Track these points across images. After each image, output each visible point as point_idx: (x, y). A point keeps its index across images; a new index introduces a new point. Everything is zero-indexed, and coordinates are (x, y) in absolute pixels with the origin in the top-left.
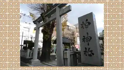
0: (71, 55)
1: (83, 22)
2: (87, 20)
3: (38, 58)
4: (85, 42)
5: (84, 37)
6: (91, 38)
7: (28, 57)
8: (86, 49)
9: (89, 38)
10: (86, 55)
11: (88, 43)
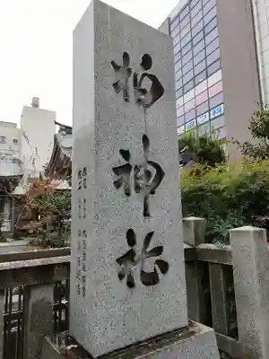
1: (126, 56)
2: (147, 62)
5: (126, 154)
6: (160, 174)
8: (131, 237)
9: (154, 172)
10: (131, 284)
11: (146, 199)
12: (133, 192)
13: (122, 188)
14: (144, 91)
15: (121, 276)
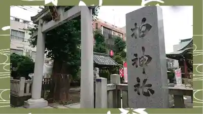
0: (108, 91)
1: (136, 24)
2: (144, 20)
3: (42, 97)
4: (137, 67)
5: (136, 55)
6: (150, 58)
7: (21, 94)
8: (138, 80)
9: (147, 58)
10: (139, 94)
11: (144, 69)
12: (139, 66)
13: (135, 65)
14: (143, 32)
15: (135, 90)
